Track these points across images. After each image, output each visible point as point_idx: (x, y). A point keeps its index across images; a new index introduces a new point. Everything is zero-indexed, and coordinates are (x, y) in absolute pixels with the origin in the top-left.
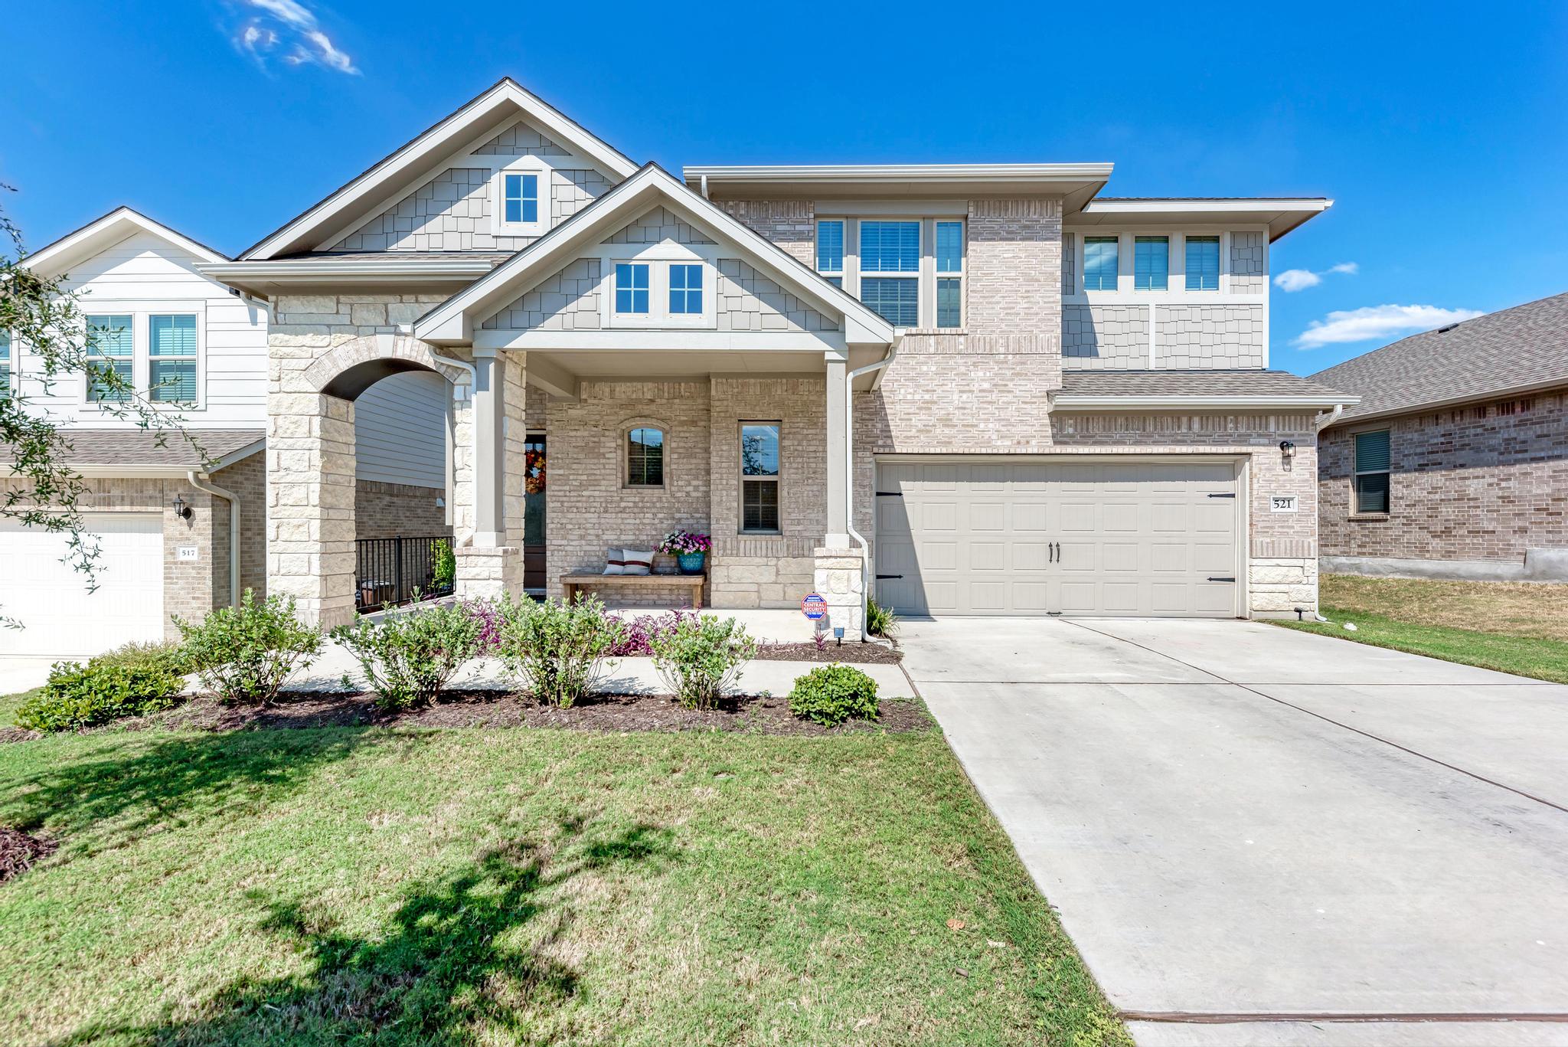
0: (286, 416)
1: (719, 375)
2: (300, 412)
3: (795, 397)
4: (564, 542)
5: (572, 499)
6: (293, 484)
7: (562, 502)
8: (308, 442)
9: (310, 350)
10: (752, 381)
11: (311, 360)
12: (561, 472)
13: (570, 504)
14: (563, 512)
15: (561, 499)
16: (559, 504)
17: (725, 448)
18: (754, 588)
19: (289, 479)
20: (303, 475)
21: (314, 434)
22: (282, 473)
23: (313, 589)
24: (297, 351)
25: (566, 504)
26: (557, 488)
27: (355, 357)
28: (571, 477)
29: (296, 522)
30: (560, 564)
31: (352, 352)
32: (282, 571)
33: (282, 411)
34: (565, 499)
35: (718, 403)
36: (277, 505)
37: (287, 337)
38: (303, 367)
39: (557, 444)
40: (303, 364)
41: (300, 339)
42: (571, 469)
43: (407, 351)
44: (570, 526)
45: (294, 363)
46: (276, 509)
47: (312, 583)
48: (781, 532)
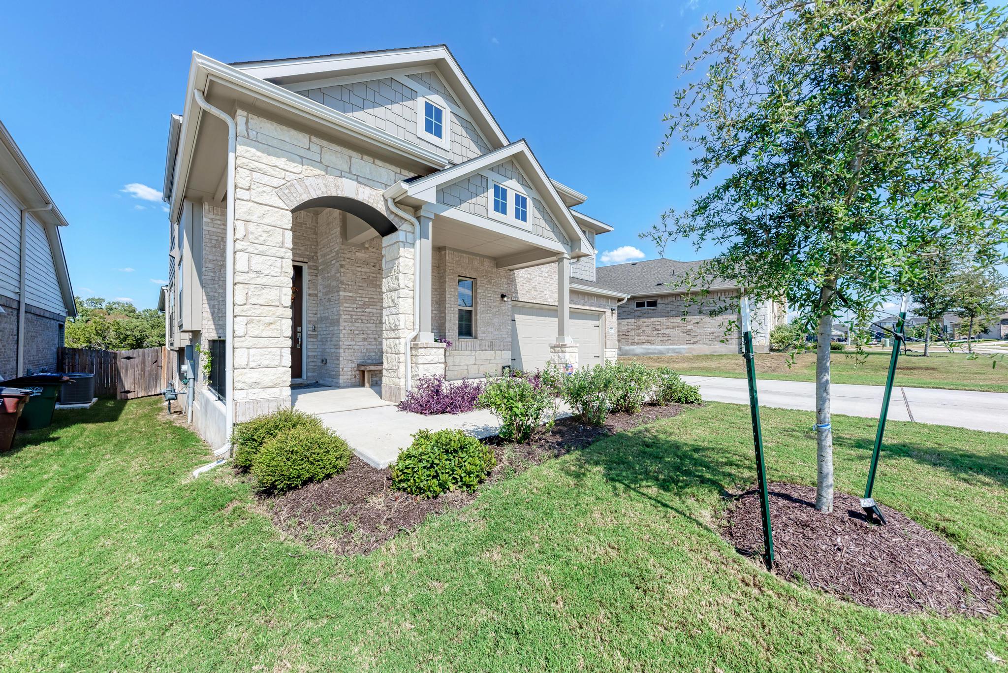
0: (258, 224)
1: (451, 249)
2: (273, 224)
3: (482, 267)
4: (353, 343)
5: (358, 314)
6: (264, 286)
7: (352, 315)
8: (281, 252)
9: (283, 172)
10: (465, 255)
11: (284, 182)
12: (351, 294)
13: (357, 317)
14: (352, 322)
15: (351, 313)
16: (349, 317)
17: (453, 290)
18: (466, 367)
19: (259, 281)
20: (275, 279)
21: (286, 245)
22: (251, 275)
23: (284, 379)
24: (270, 170)
25: (354, 317)
26: (348, 305)
27: (324, 190)
28: (358, 299)
29: (268, 320)
30: (350, 358)
31: (321, 185)
32: (252, 364)
33: (254, 218)
34: (353, 313)
35: (449, 264)
36: (245, 304)
37: (259, 154)
38: (276, 185)
39: (348, 275)
40: (276, 182)
41: (273, 160)
42: (357, 293)
43: (366, 197)
44: (357, 332)
45: (266, 179)
46: (245, 307)
47: (284, 373)
48: (476, 338)
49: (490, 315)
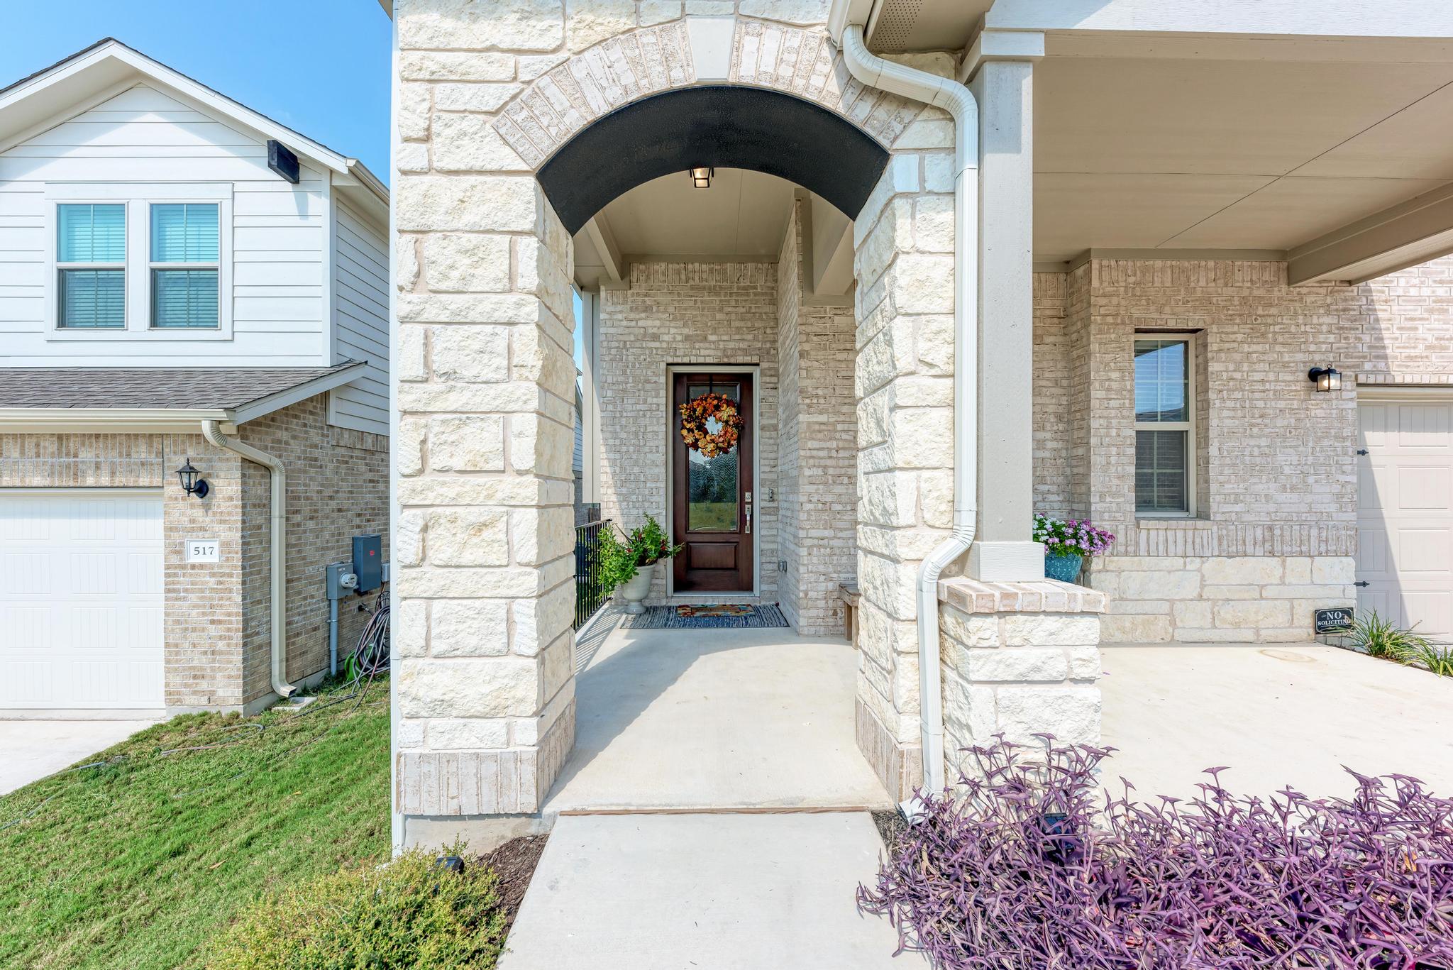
0: (446, 234)
1: (1107, 253)
2: (487, 223)
3: (1229, 291)
4: (827, 533)
5: (841, 463)
6: (464, 415)
7: (825, 467)
8: (506, 306)
9: (511, 59)
10: (1159, 264)
11: (513, 88)
12: (823, 418)
13: (838, 471)
14: (826, 484)
15: (823, 463)
16: (820, 471)
17: (1114, 375)
18: (1165, 607)
19: (455, 400)
20: (493, 390)
21: (520, 283)
22: (436, 386)
24: (476, 64)
25: (831, 471)
26: (816, 444)
27: (628, 79)
28: (840, 427)
29: (475, 515)
30: (821, 568)
31: (621, 66)
33: (436, 219)
34: (829, 462)
35: (1103, 301)
36: (421, 471)
37: (448, 24)
38: (493, 105)
39: (816, 373)
40: (492, 97)
41: (487, 31)
42: (838, 413)
43: (768, 65)
44: (838, 507)
45: (467, 96)
46: (419, 482)
47: (517, 675)
48: (1203, 515)
49: (1264, 442)
